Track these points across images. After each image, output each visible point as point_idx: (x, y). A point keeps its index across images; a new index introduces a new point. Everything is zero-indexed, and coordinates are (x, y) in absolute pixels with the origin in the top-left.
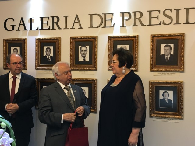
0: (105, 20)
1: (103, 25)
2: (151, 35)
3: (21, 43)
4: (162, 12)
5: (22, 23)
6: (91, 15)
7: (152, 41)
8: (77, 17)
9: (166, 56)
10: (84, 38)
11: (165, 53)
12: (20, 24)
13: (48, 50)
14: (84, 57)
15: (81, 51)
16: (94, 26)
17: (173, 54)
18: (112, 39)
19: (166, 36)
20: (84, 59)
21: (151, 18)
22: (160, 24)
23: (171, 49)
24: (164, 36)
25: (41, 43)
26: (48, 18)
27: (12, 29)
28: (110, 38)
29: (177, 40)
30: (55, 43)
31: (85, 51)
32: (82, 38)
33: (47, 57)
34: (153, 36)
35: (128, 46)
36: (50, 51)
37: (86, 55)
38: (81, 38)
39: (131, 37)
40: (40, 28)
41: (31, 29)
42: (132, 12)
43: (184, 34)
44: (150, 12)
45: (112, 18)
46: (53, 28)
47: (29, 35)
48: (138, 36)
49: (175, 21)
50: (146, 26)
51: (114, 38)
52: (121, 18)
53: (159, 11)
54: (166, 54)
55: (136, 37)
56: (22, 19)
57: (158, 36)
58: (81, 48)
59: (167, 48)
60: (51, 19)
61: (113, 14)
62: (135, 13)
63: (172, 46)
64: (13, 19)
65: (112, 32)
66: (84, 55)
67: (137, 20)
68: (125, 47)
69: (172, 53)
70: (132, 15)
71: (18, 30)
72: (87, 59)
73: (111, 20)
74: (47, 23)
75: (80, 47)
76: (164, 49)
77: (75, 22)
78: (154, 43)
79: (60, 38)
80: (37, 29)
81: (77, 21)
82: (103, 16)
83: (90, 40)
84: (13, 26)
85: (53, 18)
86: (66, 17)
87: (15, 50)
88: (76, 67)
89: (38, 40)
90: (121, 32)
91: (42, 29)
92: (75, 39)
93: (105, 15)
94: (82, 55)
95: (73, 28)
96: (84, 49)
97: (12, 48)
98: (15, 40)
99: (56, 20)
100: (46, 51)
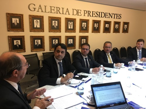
0: (78, 12)
2: (92, 20)
6: (73, 9)
8: (67, 9)
12: (39, 8)
13: (55, 23)
21: (93, 14)
22: (95, 17)
25: (51, 19)
26: (54, 7)
27: (34, 10)
28: (80, 19)
30: (58, 20)
33: (55, 26)
41: (45, 12)
42: (88, 11)
43: (101, 21)
45: (81, 12)
46: (57, 13)
48: (89, 20)
49: (99, 16)
50: (91, 17)
52: (84, 12)
53: (95, 12)
54: (96, 27)
59: (96, 25)
64: (35, 5)
71: (38, 11)
74: (54, 10)
79: (61, 17)
81: (67, 11)
86: (63, 8)
90: (84, 17)
91: (51, 12)
95: (66, 14)
97: (35, 20)
98: (37, 16)
99: (58, 9)
100: (54, 23)
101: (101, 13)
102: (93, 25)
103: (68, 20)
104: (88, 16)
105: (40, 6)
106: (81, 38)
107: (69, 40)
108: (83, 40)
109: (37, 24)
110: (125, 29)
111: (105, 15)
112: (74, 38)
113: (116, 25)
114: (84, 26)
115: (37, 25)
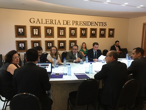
2: (80, 28)
10: (62, 27)
12: (37, 21)
18: (70, 28)
22: (82, 25)
26: (49, 20)
27: (33, 22)
30: (52, 29)
40: (45, 23)
41: (42, 23)
43: (87, 28)
46: (51, 24)
48: (77, 28)
49: (85, 25)
50: (79, 25)
52: (72, 22)
53: (82, 22)
54: (83, 33)
59: (83, 31)
66: (62, 33)
70: (76, 22)
73: (69, 23)
79: (54, 27)
81: (59, 22)
82: (67, 21)
86: (55, 20)
88: (59, 37)
89: (45, 27)
96: (62, 31)
98: (36, 26)
99: (52, 21)
101: (87, 22)
102: (81, 32)
103: (59, 29)
104: (76, 25)
105: (38, 19)
106: (71, 42)
107: (61, 43)
108: (72, 43)
109: (36, 32)
110: (111, 34)
111: (91, 24)
112: (64, 42)
113: (102, 31)
114: (73, 33)
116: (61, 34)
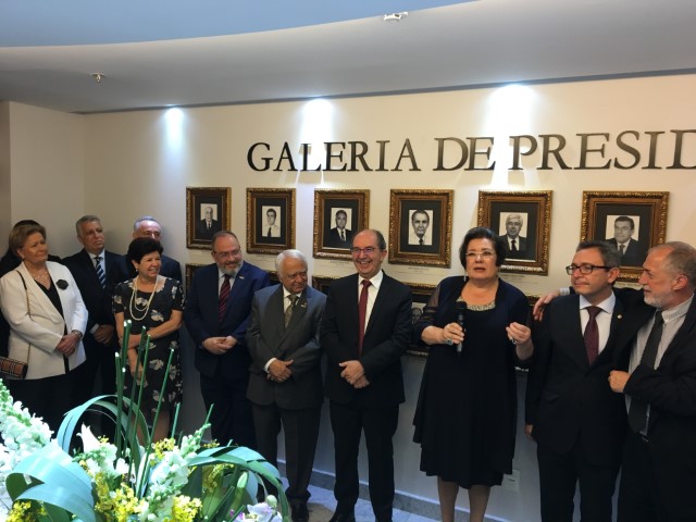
0: (473, 153)
1: (467, 165)
2: (584, 192)
3: (284, 199)
4: (613, 138)
5: (285, 155)
6: (441, 141)
7: (587, 207)
8: (407, 144)
9: (619, 244)
10: (423, 193)
11: (616, 234)
12: (282, 158)
13: (342, 216)
14: (421, 236)
15: (415, 221)
16: (445, 166)
17: (637, 239)
18: (488, 198)
19: (622, 195)
20: (421, 241)
21: (584, 152)
22: (607, 167)
23: (632, 227)
24: (616, 196)
25: (326, 201)
26: (344, 144)
27: (264, 166)
28: (484, 195)
29: (649, 206)
30: (356, 202)
31: (424, 222)
32: (417, 194)
33: (339, 231)
34: (589, 196)
35: (526, 214)
36: (345, 219)
37: (424, 230)
38: (414, 193)
39: (536, 195)
40: (324, 167)
41: (305, 169)
42: (540, 136)
43: (667, 194)
44: (584, 138)
45: (489, 149)
46: (353, 168)
47: (301, 181)
48: (551, 192)
49: (645, 161)
50: (573, 171)
51: (492, 194)
52: (512, 148)
53: (607, 136)
54: (619, 239)
55: (546, 197)
56: (286, 146)
57: (602, 195)
58: (414, 214)
59: (622, 224)
60: (349, 147)
61: (492, 139)
62: (546, 138)
63: (636, 220)
64: (268, 146)
65: (489, 181)
66: (420, 232)
67: (551, 157)
68: (519, 217)
69: (635, 236)
70: (540, 142)
71: (278, 169)
72: (428, 241)
73: (488, 154)
74: (341, 156)
75: (411, 212)
76: (616, 227)
77: (401, 156)
78: (591, 212)
79: (368, 191)
80: (319, 169)
81: (406, 153)
82: (468, 143)
83: (435, 197)
84: (268, 161)
85: (354, 144)
86: (383, 144)
87: (271, 213)
88: (402, 256)
89: (320, 194)
90: (511, 181)
91: (328, 168)
92: (403, 193)
93: (473, 141)
94: (416, 230)
95: (396, 169)
96: (421, 217)
97: (265, 209)
98: (271, 191)
100: (338, 218)
102: (594, 226)
104: (545, 166)
109: (271, 226)
115: (273, 227)
116: (413, 240)
